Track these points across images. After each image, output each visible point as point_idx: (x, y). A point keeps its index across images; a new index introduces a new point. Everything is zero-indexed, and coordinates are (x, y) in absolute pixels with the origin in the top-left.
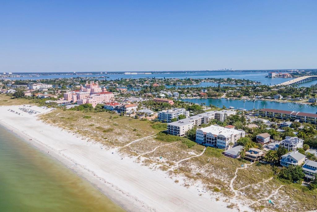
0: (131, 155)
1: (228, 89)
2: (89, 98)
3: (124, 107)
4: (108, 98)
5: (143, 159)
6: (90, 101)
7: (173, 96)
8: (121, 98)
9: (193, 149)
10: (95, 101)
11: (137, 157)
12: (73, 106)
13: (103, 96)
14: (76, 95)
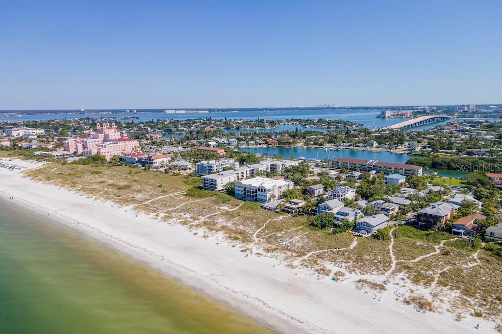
0: (149, 212)
2: (100, 147)
3: (150, 158)
4: (130, 147)
5: (162, 215)
6: (102, 151)
7: (229, 144)
8: (151, 148)
9: (228, 204)
10: (110, 151)
11: (156, 214)
12: (77, 159)
13: (121, 144)
14: (82, 144)
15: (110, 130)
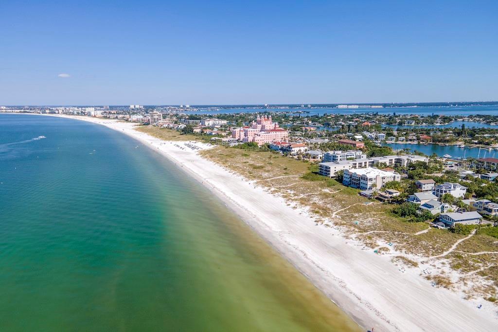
2: (256, 136)
3: (289, 147)
13: (273, 134)
15: (266, 122)
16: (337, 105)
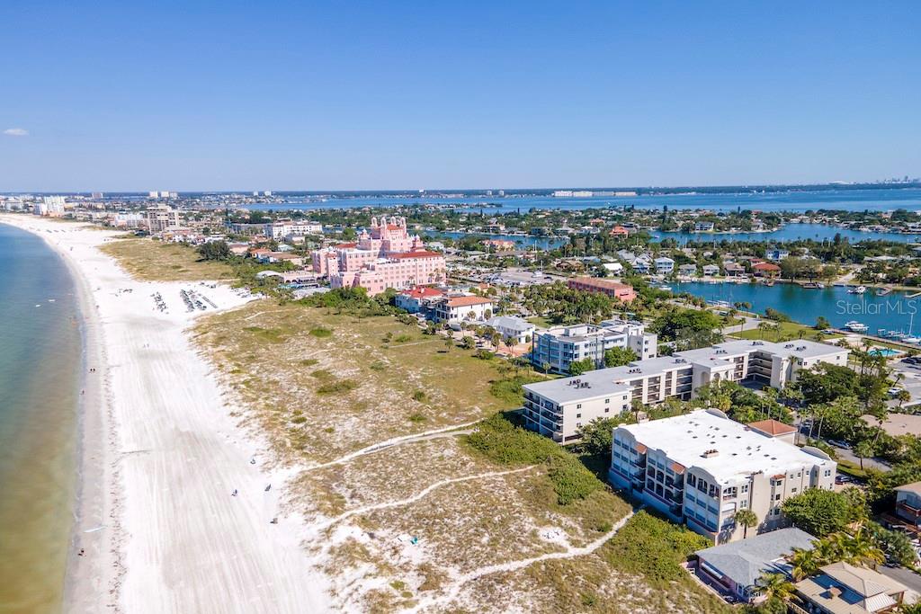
1: (876, 251)
4: (426, 271)
6: (362, 278)
7: (654, 270)
10: (381, 278)
13: (408, 264)
16: (553, 191)
